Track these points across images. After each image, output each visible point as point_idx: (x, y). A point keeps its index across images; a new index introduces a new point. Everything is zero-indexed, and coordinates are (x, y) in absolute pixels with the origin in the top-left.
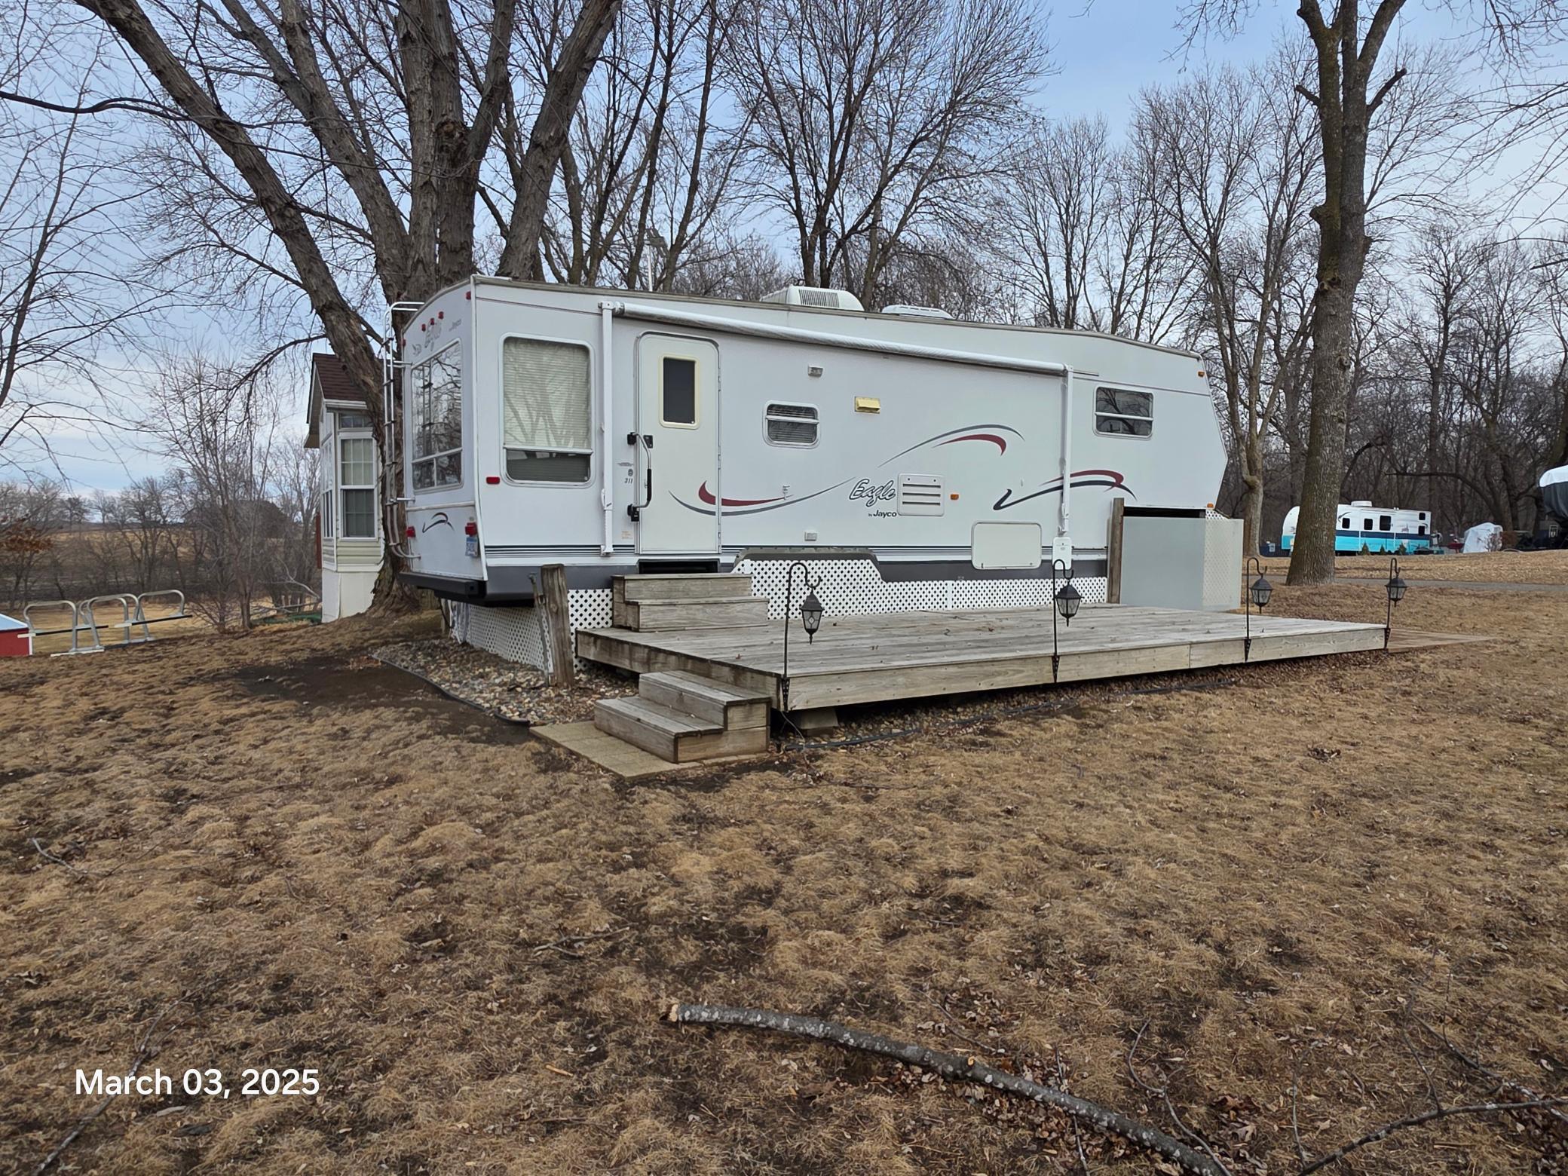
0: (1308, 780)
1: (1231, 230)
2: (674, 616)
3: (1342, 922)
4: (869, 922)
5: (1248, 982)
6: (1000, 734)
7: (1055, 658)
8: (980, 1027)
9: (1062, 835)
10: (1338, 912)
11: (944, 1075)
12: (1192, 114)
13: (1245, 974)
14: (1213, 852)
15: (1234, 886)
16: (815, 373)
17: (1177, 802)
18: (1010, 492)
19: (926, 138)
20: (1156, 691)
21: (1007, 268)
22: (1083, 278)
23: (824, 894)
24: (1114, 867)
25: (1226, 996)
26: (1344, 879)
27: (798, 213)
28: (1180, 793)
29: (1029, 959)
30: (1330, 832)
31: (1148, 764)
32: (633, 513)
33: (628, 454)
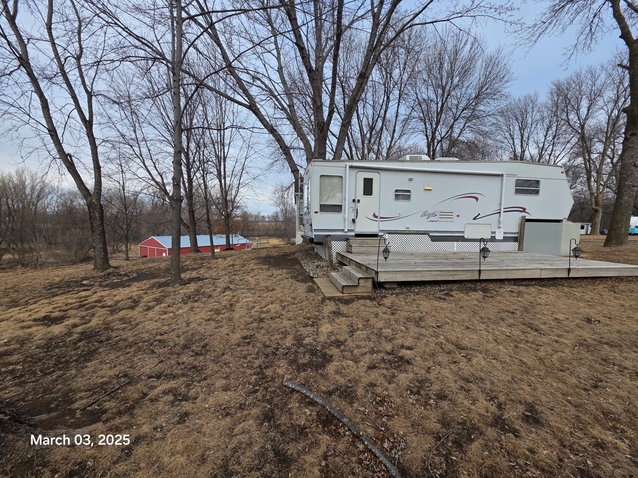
0: (578, 332)
1: (591, 123)
2: (362, 250)
3: (570, 407)
4: (366, 360)
5: (507, 427)
6: (452, 296)
7: (480, 271)
8: (381, 415)
9: (454, 339)
10: (569, 401)
11: (353, 434)
12: (573, 85)
13: (506, 422)
14: (517, 358)
15: (519, 376)
16: (411, 180)
17: (510, 333)
18: (479, 214)
19: (467, 108)
20: (521, 285)
21: (499, 144)
22: (527, 144)
23: (358, 347)
24: (469, 357)
25: (491, 432)
26: (579, 385)
27: (427, 136)
28: (512, 329)
29: (415, 390)
30: (581, 359)
31: (504, 315)
32: (354, 221)
33: (353, 205)
